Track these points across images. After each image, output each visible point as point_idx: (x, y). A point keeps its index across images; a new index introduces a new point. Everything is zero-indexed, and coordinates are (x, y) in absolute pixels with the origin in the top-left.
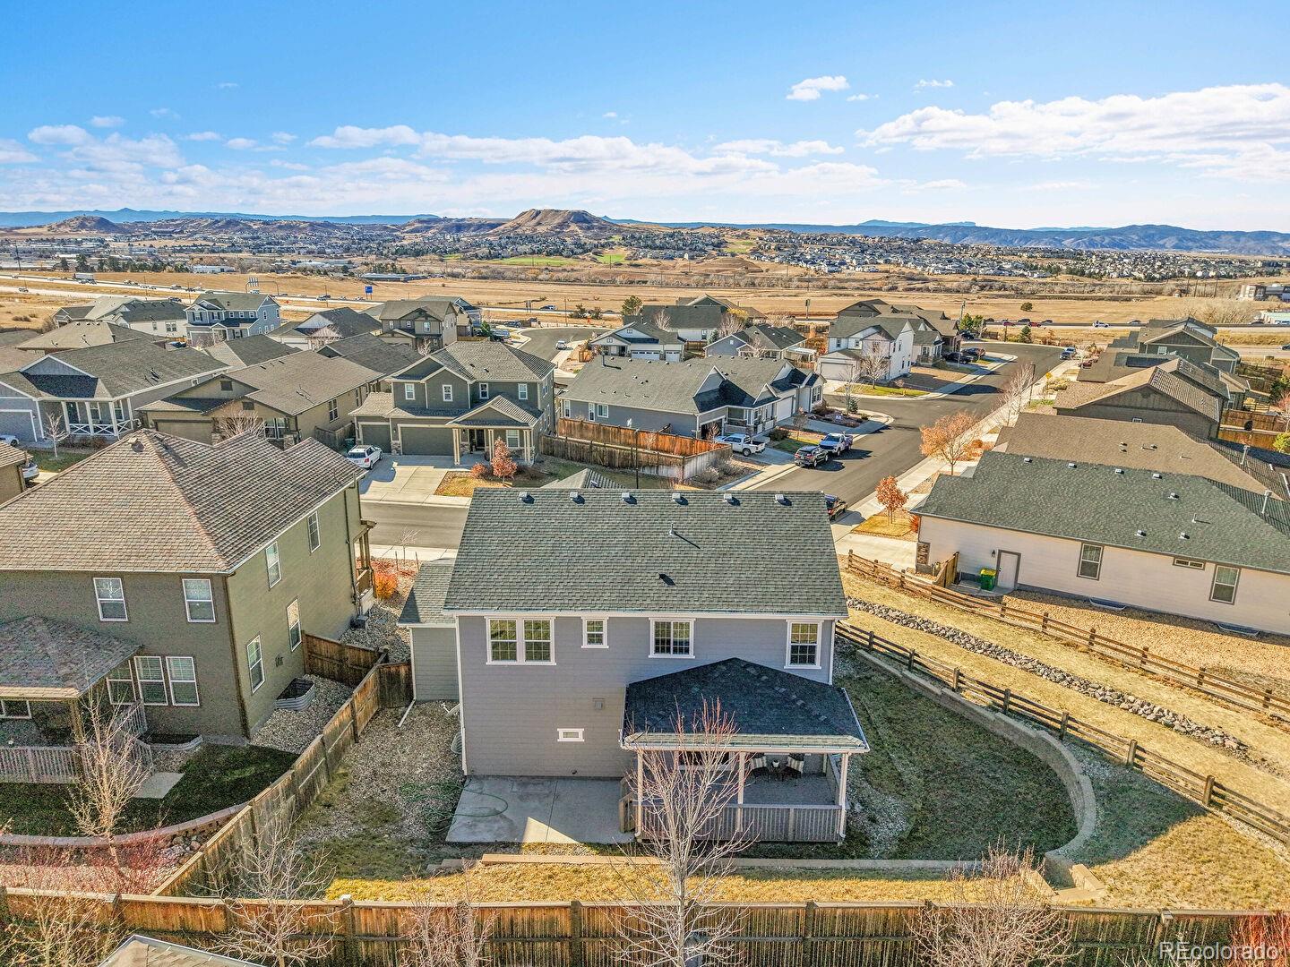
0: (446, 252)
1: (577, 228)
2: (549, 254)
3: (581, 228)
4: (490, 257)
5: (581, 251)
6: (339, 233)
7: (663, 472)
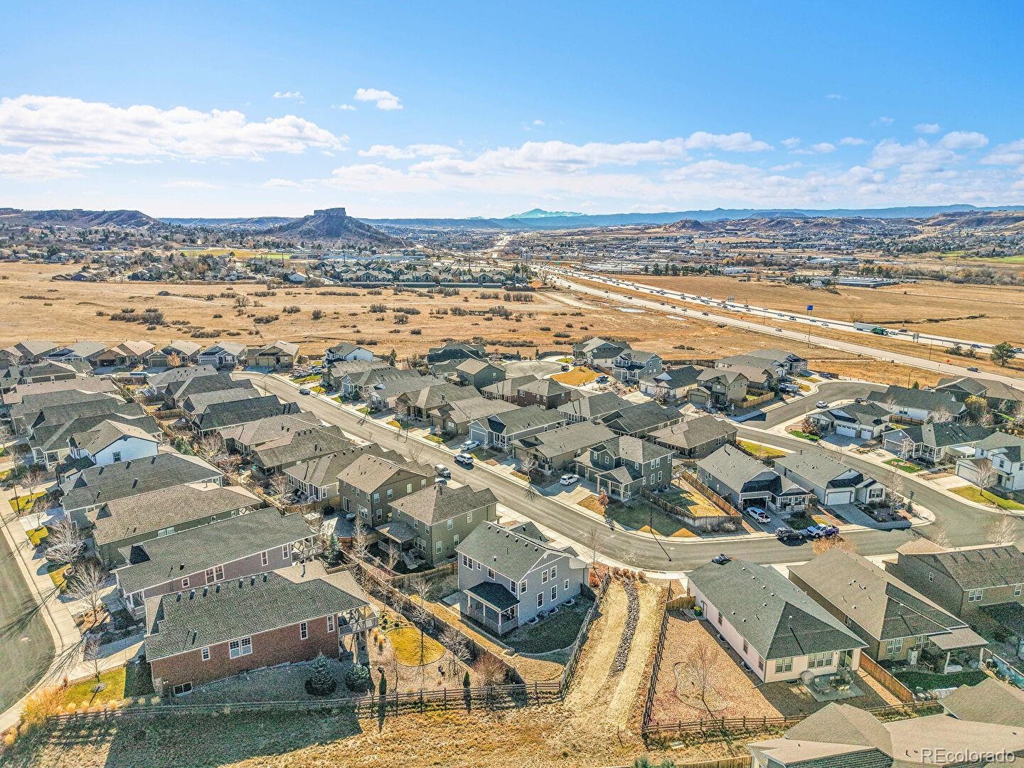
0: (950, 249)
6: (863, 229)
7: (686, 520)
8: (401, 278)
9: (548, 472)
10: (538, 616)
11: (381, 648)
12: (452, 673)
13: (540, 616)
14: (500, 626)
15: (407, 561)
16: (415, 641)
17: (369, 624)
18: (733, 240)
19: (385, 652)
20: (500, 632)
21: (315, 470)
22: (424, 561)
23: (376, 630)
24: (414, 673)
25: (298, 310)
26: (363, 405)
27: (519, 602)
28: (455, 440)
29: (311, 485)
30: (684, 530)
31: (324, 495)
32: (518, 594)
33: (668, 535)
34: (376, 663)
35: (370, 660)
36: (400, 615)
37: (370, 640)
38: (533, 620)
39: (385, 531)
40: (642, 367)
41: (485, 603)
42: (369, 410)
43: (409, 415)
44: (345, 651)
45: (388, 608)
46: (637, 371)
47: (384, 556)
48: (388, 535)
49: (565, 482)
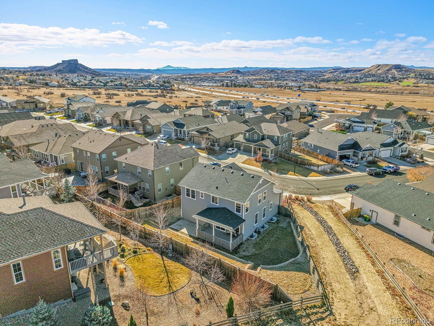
0: (339, 81)
1: (395, 71)
2: (379, 82)
3: (397, 71)
4: (355, 82)
5: (393, 80)
6: (304, 74)
7: (312, 167)
8: (108, 85)
9: (217, 148)
10: (255, 232)
11: (122, 278)
12: (207, 297)
13: (258, 232)
14: (231, 244)
15: (134, 201)
16: (157, 266)
17: (107, 254)
18: (254, 77)
19: (128, 283)
20: (231, 248)
21: (54, 145)
22: (147, 200)
23: (114, 259)
24: (165, 304)
25: (52, 93)
26: (91, 123)
27: (244, 221)
28: (152, 136)
29: (51, 155)
30: (313, 173)
31: (63, 161)
32: (243, 214)
33: (306, 177)
34: (118, 297)
35: (112, 294)
36: (136, 242)
37: (109, 272)
38: (252, 236)
39: (113, 179)
40: (245, 108)
41: (214, 224)
42: (95, 125)
43: (121, 126)
44: (80, 287)
45: (123, 237)
46: (242, 109)
47: (115, 199)
48: (116, 181)
49: (230, 152)
